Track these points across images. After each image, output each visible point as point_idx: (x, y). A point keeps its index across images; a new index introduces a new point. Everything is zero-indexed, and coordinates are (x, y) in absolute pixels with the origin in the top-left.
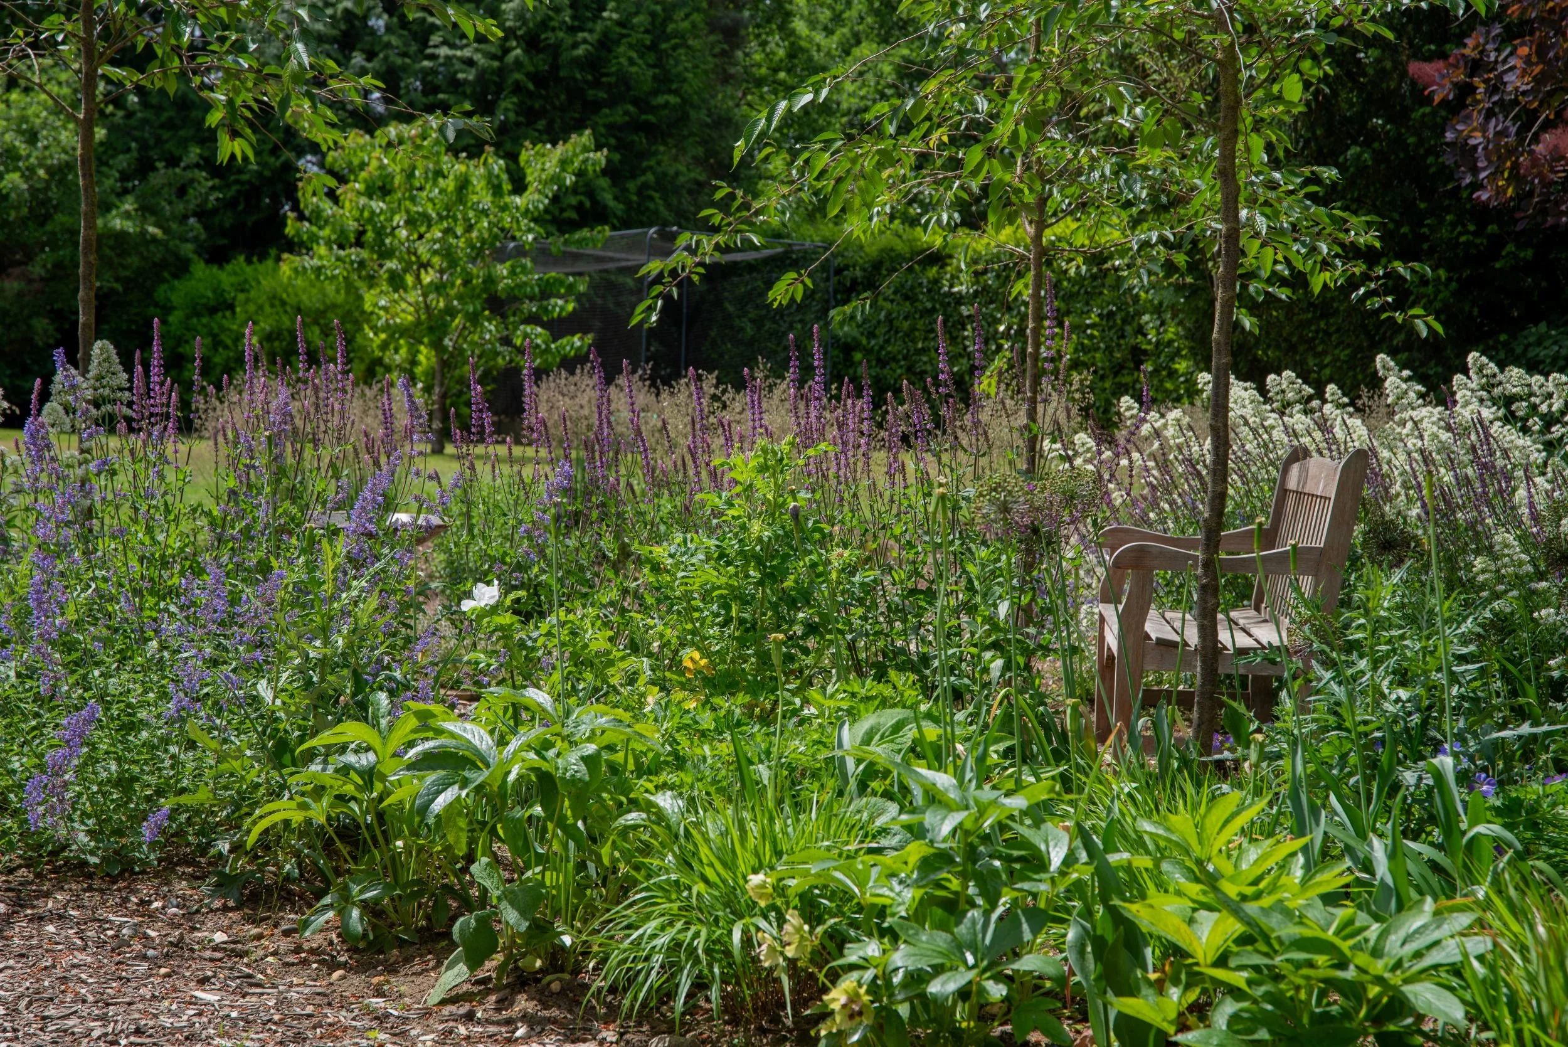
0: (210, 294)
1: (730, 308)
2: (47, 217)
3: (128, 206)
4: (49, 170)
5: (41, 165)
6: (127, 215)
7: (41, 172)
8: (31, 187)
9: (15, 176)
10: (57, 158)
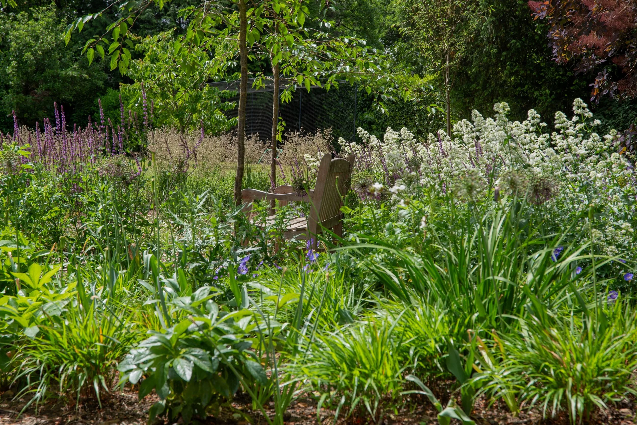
0: (114, 101)
1: (325, 107)
2: (44, 70)
3: (76, 66)
4: (43, 52)
5: (40, 50)
6: (75, 69)
7: (40, 53)
8: (36, 58)
9: (29, 54)
10: (47, 47)
